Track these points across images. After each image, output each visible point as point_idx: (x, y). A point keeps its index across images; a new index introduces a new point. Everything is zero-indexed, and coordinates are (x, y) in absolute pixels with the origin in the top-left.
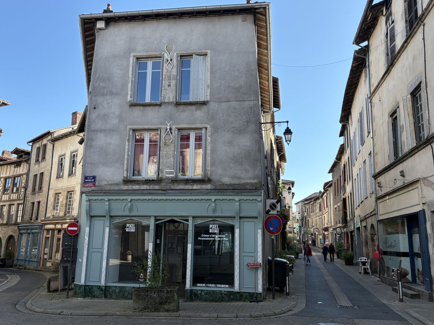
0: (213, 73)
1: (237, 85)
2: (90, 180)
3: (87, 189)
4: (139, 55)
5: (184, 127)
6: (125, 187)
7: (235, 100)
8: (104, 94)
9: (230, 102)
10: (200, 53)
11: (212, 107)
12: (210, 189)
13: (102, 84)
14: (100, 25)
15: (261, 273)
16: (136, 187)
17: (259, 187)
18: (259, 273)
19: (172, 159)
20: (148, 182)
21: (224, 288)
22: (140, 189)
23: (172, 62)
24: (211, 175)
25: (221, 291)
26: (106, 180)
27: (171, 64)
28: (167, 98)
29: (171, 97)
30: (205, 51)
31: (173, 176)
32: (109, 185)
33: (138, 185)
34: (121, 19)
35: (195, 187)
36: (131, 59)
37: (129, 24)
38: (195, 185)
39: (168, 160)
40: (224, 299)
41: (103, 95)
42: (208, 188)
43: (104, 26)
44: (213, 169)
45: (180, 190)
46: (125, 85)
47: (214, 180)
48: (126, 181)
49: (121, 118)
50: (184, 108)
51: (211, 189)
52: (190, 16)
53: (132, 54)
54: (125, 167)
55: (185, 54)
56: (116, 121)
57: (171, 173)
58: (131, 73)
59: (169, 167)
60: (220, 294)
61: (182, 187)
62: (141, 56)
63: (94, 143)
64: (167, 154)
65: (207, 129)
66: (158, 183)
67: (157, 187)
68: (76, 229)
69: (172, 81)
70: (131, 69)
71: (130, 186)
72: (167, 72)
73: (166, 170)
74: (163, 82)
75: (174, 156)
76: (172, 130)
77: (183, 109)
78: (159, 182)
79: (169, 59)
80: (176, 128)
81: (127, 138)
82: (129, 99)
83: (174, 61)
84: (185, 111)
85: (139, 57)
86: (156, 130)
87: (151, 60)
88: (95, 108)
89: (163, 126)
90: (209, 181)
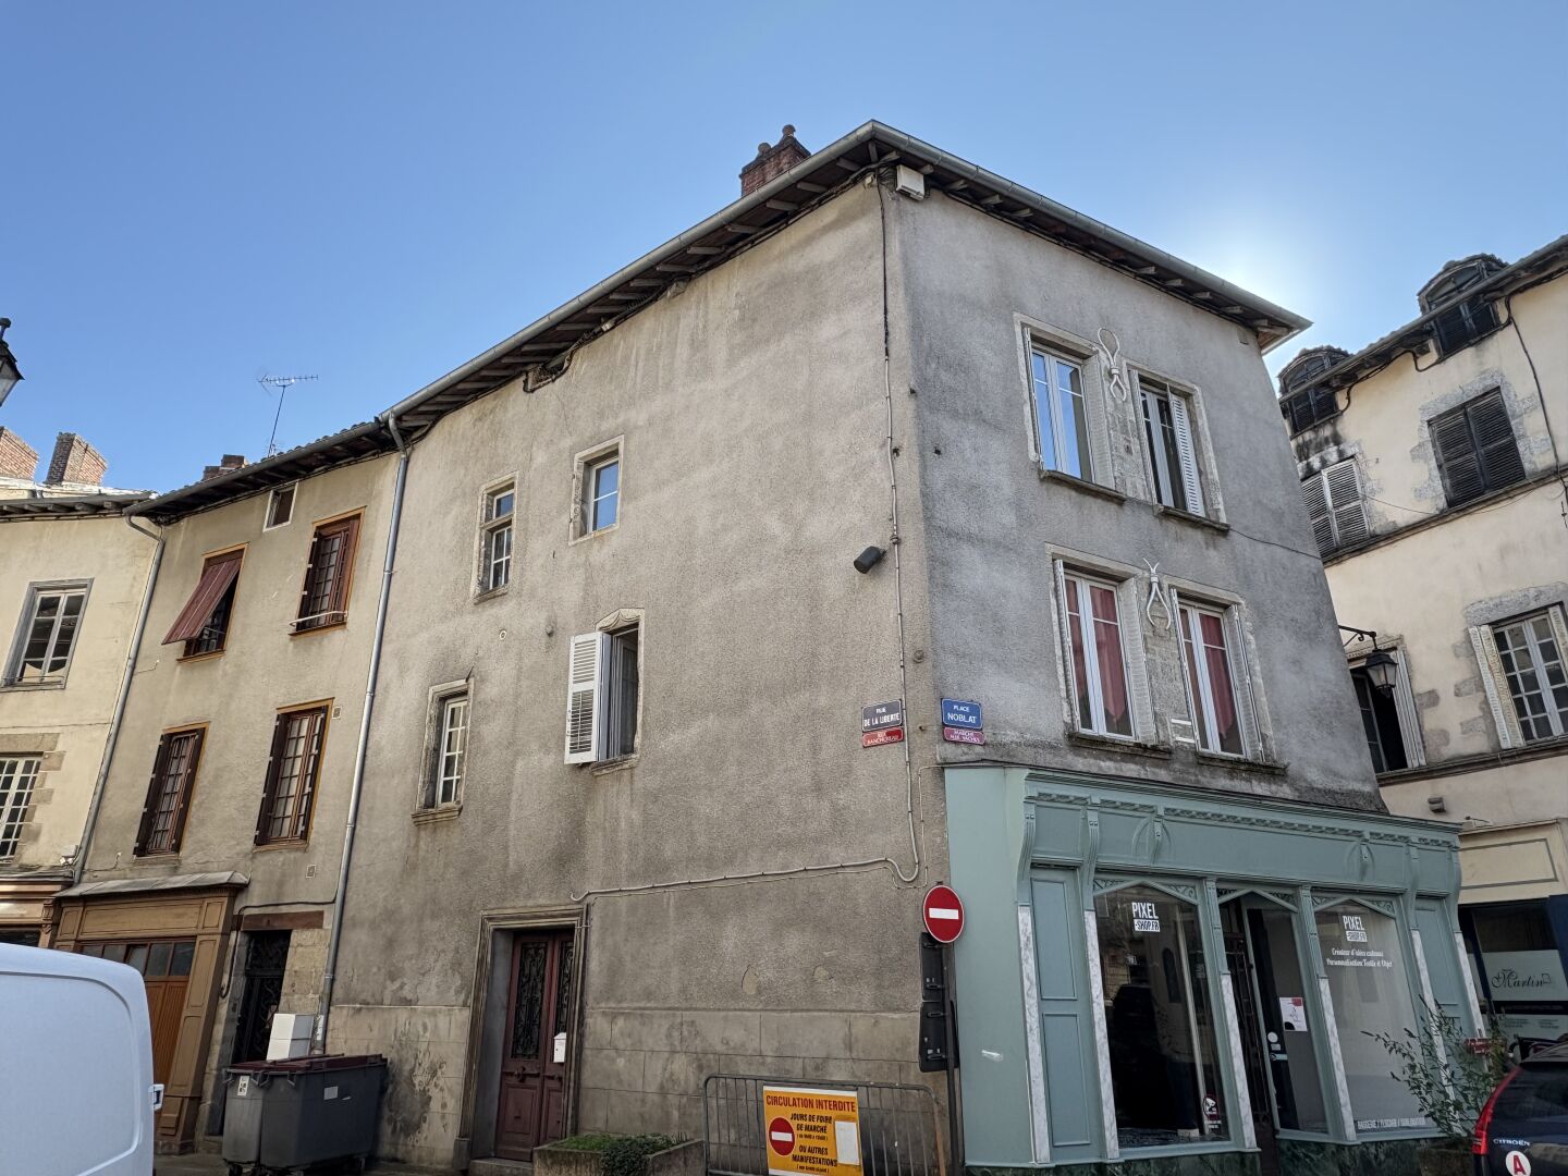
1: (1273, 503)
2: (962, 718)
3: (959, 751)
4: (1034, 325)
5: (1189, 589)
7: (1279, 542)
8: (957, 411)
10: (1179, 384)
16: (1108, 766)
19: (1180, 686)
20: (1142, 752)
23: (1122, 382)
24: (1280, 753)
26: (1014, 727)
27: (1121, 389)
28: (1128, 485)
29: (1139, 487)
30: (1189, 384)
31: (1192, 741)
32: (1028, 745)
36: (1016, 330)
39: (1171, 687)
43: (919, 191)
44: (1281, 735)
47: (1290, 773)
49: (1021, 511)
53: (1017, 318)
54: (1063, 686)
55: (1150, 376)
56: (1009, 518)
57: (1186, 731)
59: (1178, 712)
61: (1224, 782)
64: (1166, 666)
66: (1162, 762)
68: (952, 914)
72: (1116, 408)
73: (1173, 721)
74: (1111, 433)
76: (1162, 589)
78: (1164, 756)
79: (1115, 371)
80: (1171, 586)
81: (1052, 584)
82: (1032, 454)
83: (1125, 381)
87: (1054, 355)
88: (937, 451)
89: (1139, 572)
90: (1284, 773)
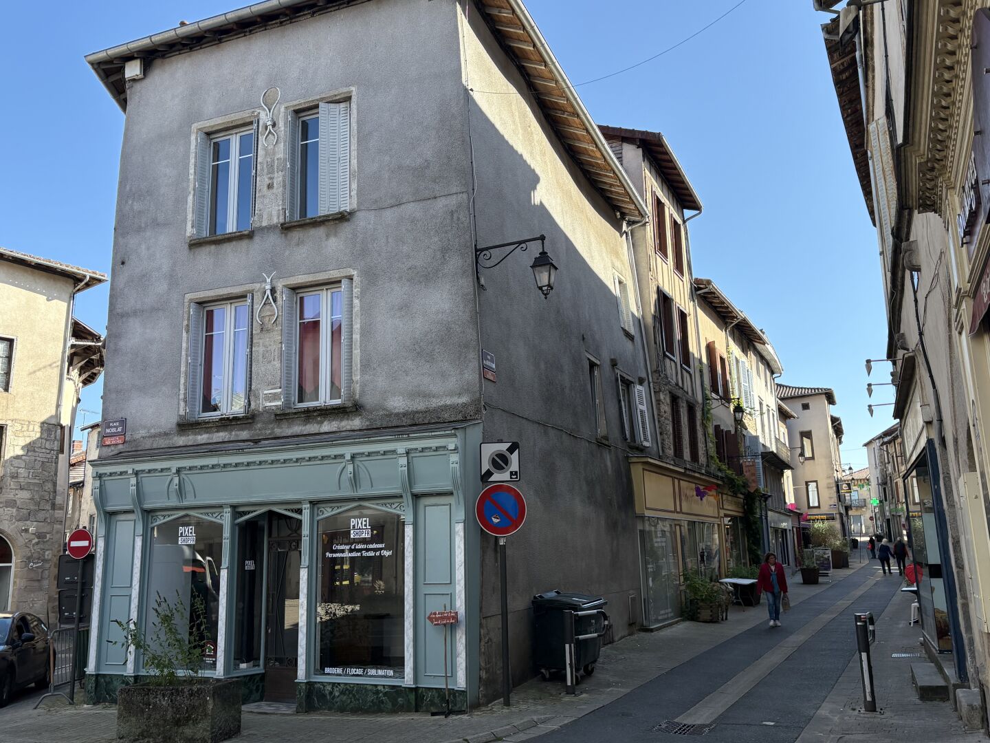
0: (363, 139)
1: (419, 161)
2: (113, 430)
3: (110, 450)
4: (208, 125)
5: (303, 281)
6: (181, 441)
7: (414, 198)
8: (140, 227)
9: (403, 206)
10: (336, 96)
11: (362, 224)
12: (357, 428)
13: (137, 206)
14: (133, 70)
15: (464, 637)
16: (203, 438)
17: (472, 413)
18: (458, 638)
19: (277, 364)
20: (228, 423)
21: (382, 676)
22: (211, 441)
23: (275, 129)
24: (362, 393)
25: (376, 686)
26: (145, 427)
27: (274, 135)
28: (265, 217)
29: (275, 213)
30: (345, 90)
31: (279, 403)
32: (150, 437)
33: (207, 433)
34: (174, 49)
35: (326, 427)
36: (193, 137)
37: (190, 56)
38: (325, 423)
39: (269, 367)
40: (382, 706)
41: (139, 230)
42: (353, 428)
43: (138, 73)
44: (367, 377)
45: (294, 436)
46: (180, 201)
47: (368, 407)
48: (185, 426)
49: (173, 280)
50: (301, 235)
51: (360, 430)
52: (314, 13)
53: (195, 126)
54: (182, 392)
55: (303, 106)
56: (162, 287)
57: (275, 397)
58: (192, 171)
59: (271, 384)
60: (374, 693)
61: (297, 429)
62: (214, 126)
63: (122, 343)
64: (267, 351)
65: (352, 279)
66: (248, 425)
67: (244, 434)
68: (85, 543)
69: (276, 175)
70: (192, 161)
71: (191, 437)
72: (266, 154)
73: (266, 392)
74: (258, 179)
75: (281, 354)
76: (275, 292)
77: (299, 239)
78: (250, 421)
79: (269, 123)
80: (284, 286)
81: (185, 323)
82: (190, 231)
83: (280, 125)
84: (303, 242)
85: (211, 130)
86: (242, 296)
87: (236, 133)
88: (123, 263)
89: (257, 286)
90: (357, 409)
